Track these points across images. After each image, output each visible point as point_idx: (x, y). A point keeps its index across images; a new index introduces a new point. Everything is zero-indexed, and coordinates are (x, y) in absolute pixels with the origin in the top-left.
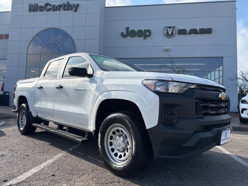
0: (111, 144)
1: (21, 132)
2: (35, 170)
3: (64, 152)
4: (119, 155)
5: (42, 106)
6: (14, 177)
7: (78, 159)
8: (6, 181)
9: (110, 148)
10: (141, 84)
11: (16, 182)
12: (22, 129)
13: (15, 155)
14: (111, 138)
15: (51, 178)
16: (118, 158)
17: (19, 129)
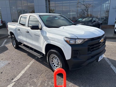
0: (52, 61)
1: (14, 47)
2: (23, 72)
3: (34, 59)
4: (56, 66)
5: (21, 39)
6: (15, 77)
7: (40, 64)
8: (13, 79)
9: (52, 63)
10: (63, 40)
11: (17, 79)
12: (15, 46)
13: (14, 62)
14: (52, 59)
15: (30, 76)
16: (55, 67)
17: (14, 46)
